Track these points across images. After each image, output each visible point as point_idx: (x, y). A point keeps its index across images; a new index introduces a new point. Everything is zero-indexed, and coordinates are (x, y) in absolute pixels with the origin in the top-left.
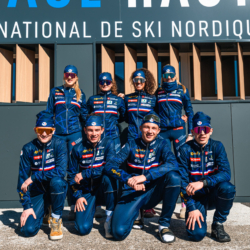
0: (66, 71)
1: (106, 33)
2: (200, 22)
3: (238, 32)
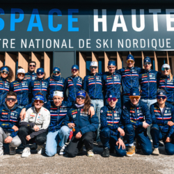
0: (72, 68)
1: (82, 46)
2: (134, 40)
3: (154, 45)
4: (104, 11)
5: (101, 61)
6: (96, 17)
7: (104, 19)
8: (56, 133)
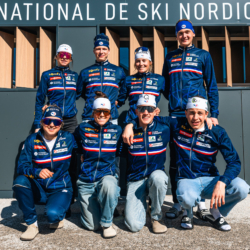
2: (210, 4)
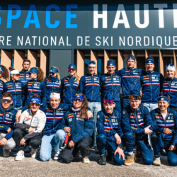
0: (69, 67)
2: (136, 37)
4: (105, 6)
5: (101, 59)
6: (96, 13)
7: (105, 15)
8: (51, 137)
